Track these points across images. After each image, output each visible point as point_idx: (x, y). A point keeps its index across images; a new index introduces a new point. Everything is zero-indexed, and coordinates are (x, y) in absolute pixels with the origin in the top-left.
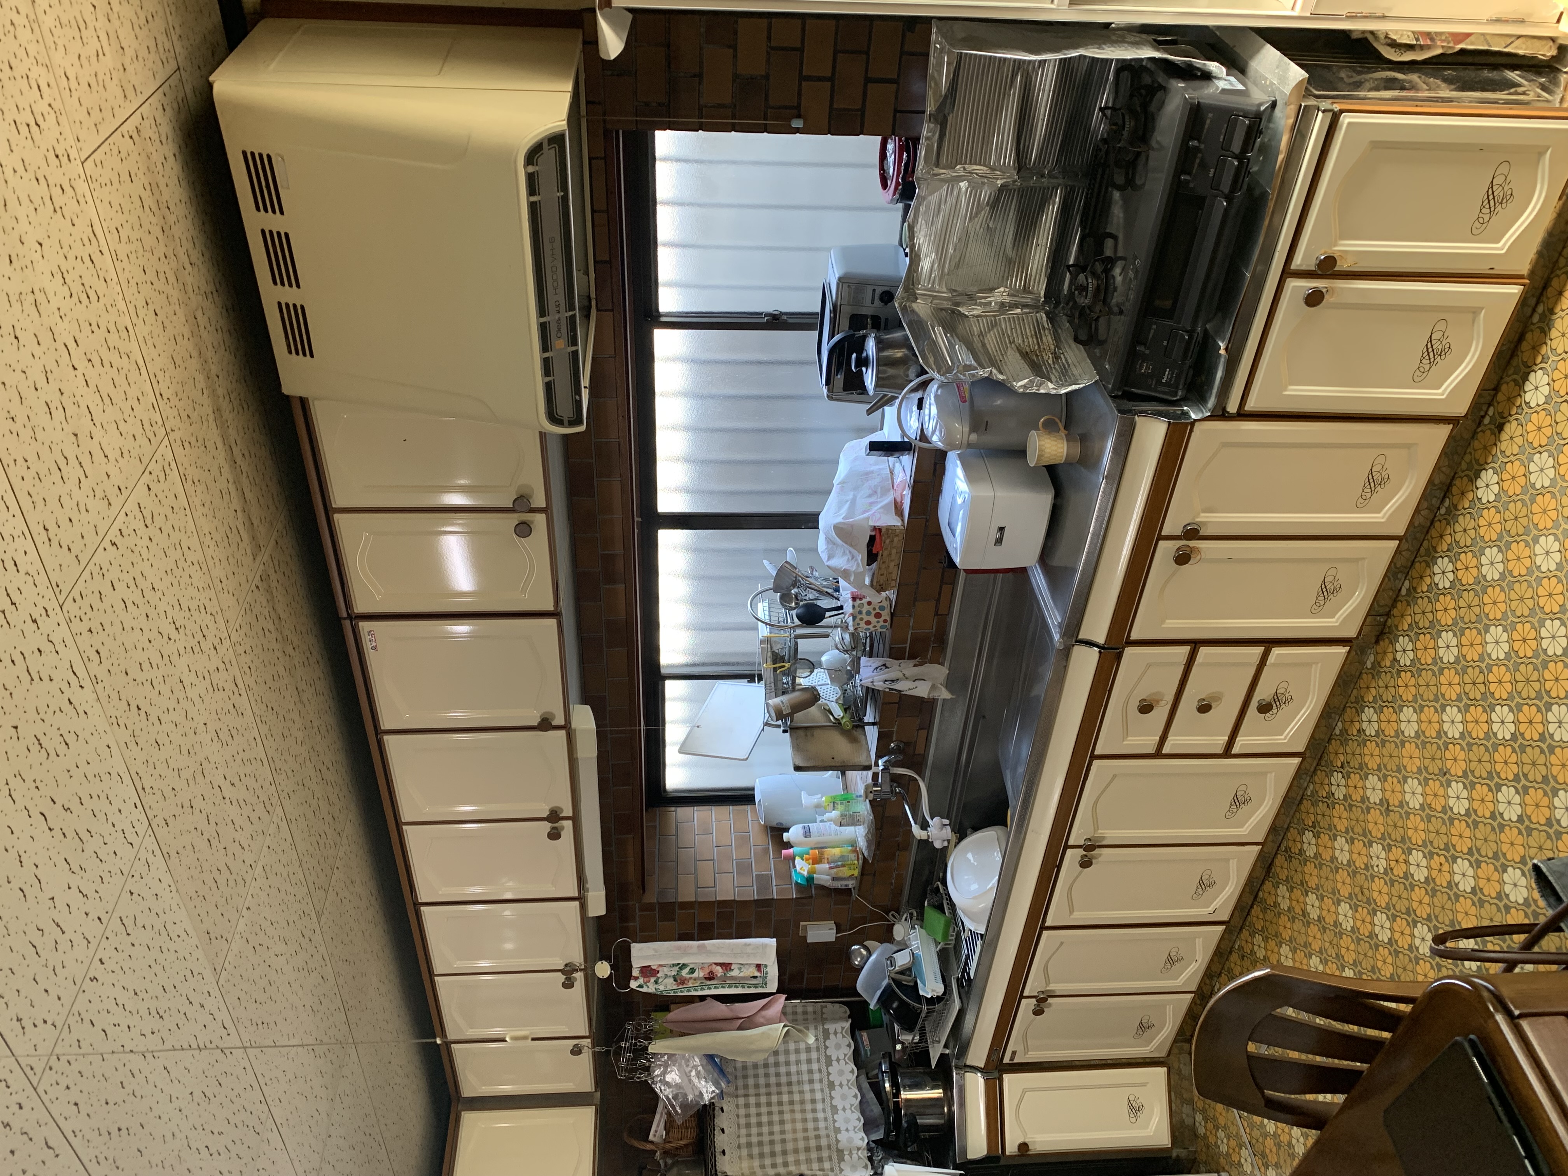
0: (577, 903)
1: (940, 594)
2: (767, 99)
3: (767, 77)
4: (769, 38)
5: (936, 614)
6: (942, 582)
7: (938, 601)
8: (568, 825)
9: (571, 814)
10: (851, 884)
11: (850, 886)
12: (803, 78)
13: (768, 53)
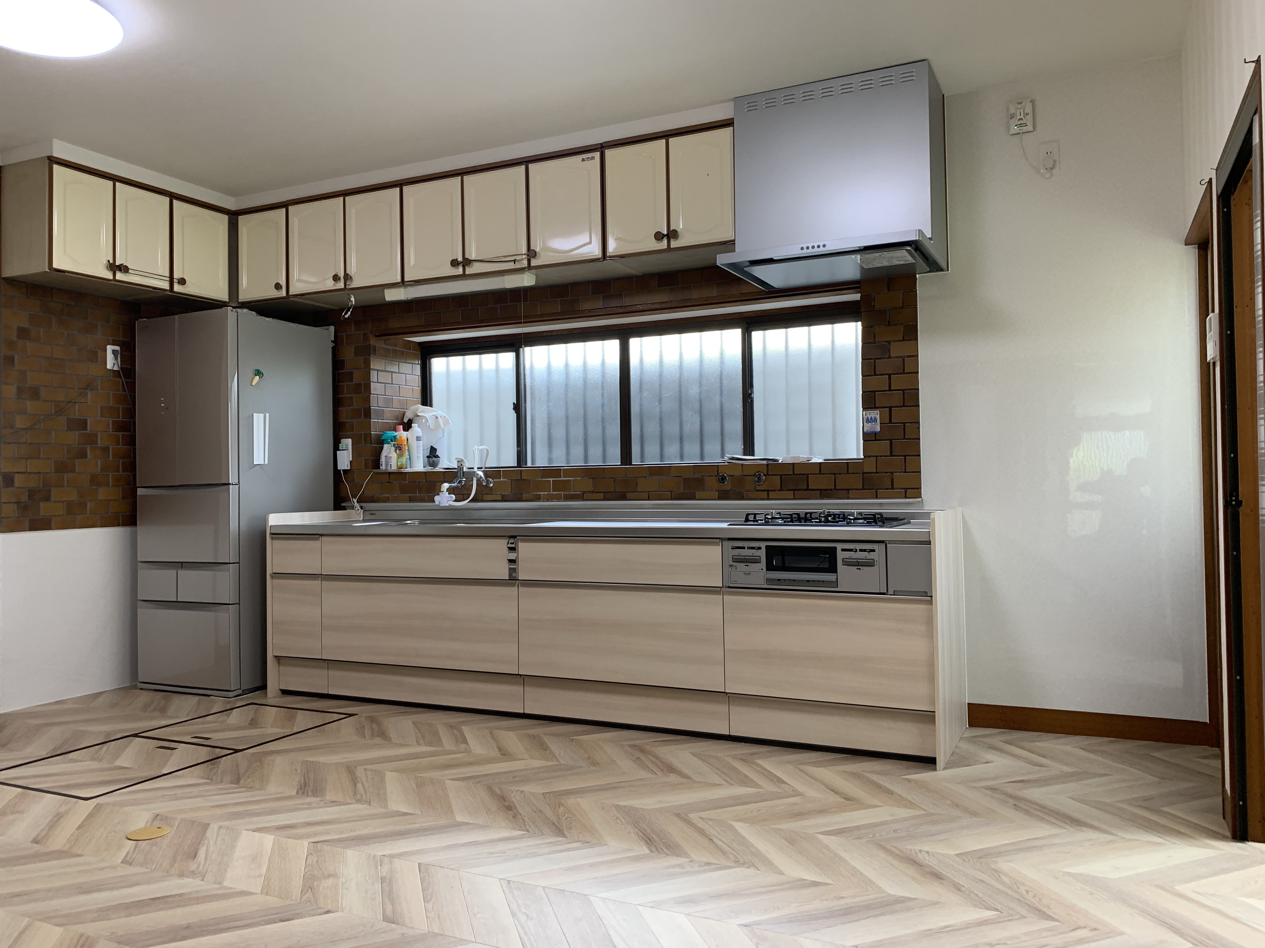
0: (399, 279)
1: (598, 492)
2: (878, 359)
3: (890, 357)
4: (908, 356)
5: (584, 493)
6: (604, 493)
7: (593, 492)
8: (460, 270)
9: (467, 273)
10: (383, 467)
11: (381, 467)
12: (890, 375)
13: (901, 357)
